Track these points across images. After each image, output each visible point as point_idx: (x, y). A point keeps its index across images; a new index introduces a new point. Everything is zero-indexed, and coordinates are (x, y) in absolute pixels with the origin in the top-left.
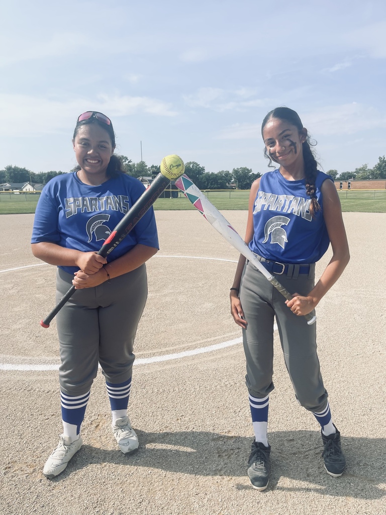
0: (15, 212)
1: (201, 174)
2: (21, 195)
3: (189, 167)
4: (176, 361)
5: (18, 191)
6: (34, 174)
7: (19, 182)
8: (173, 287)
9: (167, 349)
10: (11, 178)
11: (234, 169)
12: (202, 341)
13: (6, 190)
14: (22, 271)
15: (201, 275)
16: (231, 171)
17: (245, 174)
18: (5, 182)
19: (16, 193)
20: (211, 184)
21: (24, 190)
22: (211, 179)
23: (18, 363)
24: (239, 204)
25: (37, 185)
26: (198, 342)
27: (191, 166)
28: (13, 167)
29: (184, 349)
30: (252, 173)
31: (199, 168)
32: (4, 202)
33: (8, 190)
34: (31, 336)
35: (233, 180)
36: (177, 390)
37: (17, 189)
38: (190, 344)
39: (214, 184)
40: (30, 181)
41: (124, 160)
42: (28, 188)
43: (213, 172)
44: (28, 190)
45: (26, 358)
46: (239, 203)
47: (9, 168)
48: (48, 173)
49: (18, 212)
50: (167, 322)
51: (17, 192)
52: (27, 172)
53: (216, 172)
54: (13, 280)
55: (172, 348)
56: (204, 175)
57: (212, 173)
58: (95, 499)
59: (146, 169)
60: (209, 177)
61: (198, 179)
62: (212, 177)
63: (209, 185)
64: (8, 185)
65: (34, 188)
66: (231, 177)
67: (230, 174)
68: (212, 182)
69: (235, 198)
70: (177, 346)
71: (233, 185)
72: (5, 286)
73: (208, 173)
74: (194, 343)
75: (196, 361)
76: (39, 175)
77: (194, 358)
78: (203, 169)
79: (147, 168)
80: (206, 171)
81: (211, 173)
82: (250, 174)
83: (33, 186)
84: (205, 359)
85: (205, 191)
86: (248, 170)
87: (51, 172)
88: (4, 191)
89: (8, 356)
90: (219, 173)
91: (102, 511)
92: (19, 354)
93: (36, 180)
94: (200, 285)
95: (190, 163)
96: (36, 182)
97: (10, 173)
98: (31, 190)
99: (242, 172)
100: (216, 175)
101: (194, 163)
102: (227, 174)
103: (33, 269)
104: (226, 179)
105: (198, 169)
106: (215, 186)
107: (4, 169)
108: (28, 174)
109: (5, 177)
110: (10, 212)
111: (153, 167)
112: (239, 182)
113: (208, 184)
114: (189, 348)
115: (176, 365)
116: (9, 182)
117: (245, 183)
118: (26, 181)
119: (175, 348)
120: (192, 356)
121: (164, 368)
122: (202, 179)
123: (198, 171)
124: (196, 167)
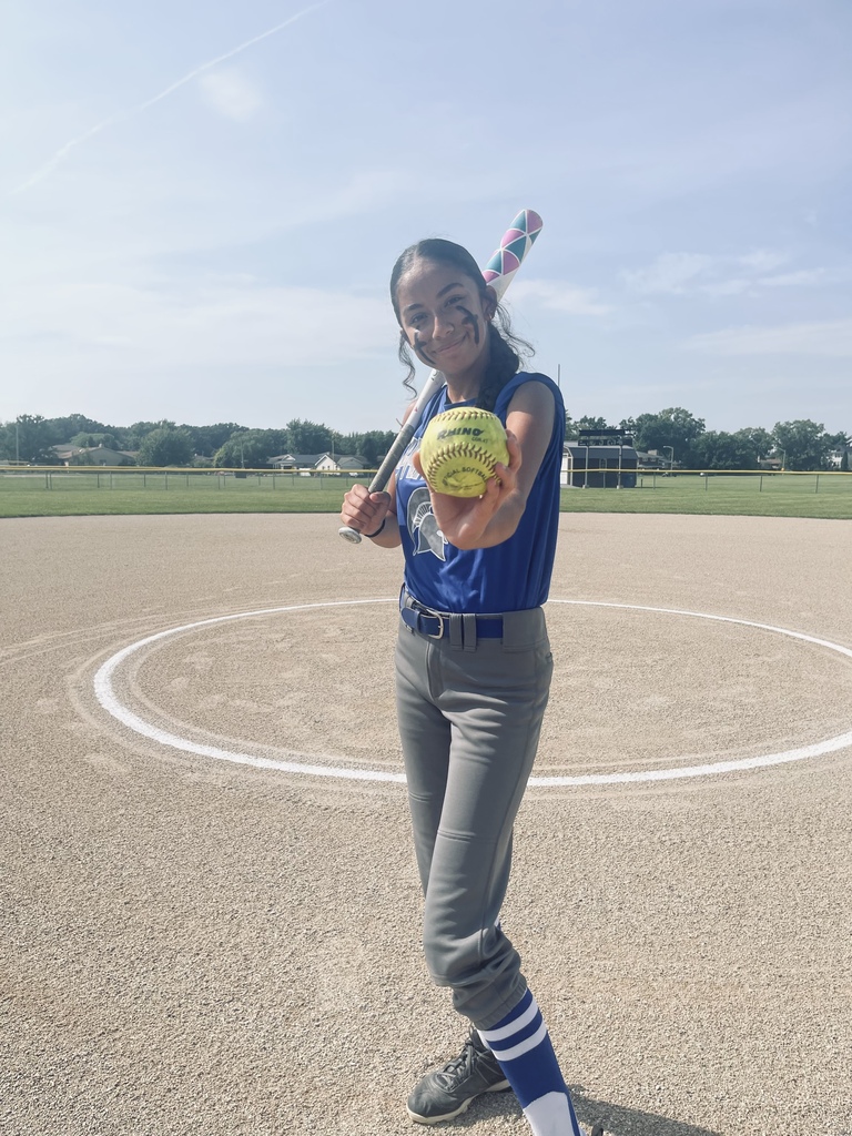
0: (299, 509)
1: (694, 436)
2: (313, 479)
3: (668, 419)
5: (308, 469)
6: (339, 437)
7: (311, 454)
10: (298, 444)
11: (778, 425)
13: (285, 468)
14: (301, 613)
16: (769, 430)
17: (805, 436)
18: (285, 452)
19: (303, 474)
20: (719, 459)
21: (319, 468)
22: (719, 448)
24: (781, 505)
25: (344, 460)
27: (672, 417)
28: (302, 422)
30: (824, 432)
31: (689, 423)
32: (281, 490)
33: (290, 467)
35: (774, 450)
37: (305, 466)
39: (727, 460)
40: (331, 451)
42: (327, 464)
43: (725, 431)
44: (326, 469)
46: (782, 502)
47: (294, 426)
48: (368, 434)
51: (305, 472)
52: (327, 432)
53: (732, 431)
54: (285, 628)
56: (701, 438)
57: (722, 433)
59: (569, 425)
60: (715, 442)
61: (686, 446)
62: (721, 442)
63: (714, 460)
64: (291, 458)
65: (337, 465)
66: (769, 443)
67: (767, 435)
68: (721, 453)
69: (776, 491)
71: (774, 461)
72: (270, 636)
73: (711, 434)
76: (348, 439)
78: (700, 425)
79: (572, 422)
80: (707, 430)
81: (718, 433)
82: (819, 435)
83: (336, 461)
85: (702, 472)
86: (813, 426)
87: (374, 433)
88: (282, 470)
93: (343, 449)
95: (671, 411)
96: (343, 453)
97: (296, 436)
98: (331, 469)
99: (799, 432)
100: (731, 437)
101: (679, 411)
102: (760, 435)
103: (321, 610)
104: (756, 449)
105: (688, 425)
106: (729, 463)
107: (286, 428)
108: (328, 436)
109: (286, 442)
110: (288, 509)
111: (584, 420)
112: (789, 454)
113: (710, 459)
116: (292, 452)
117: (803, 457)
118: (324, 451)
122: (697, 446)
123: (689, 429)
124: (685, 420)
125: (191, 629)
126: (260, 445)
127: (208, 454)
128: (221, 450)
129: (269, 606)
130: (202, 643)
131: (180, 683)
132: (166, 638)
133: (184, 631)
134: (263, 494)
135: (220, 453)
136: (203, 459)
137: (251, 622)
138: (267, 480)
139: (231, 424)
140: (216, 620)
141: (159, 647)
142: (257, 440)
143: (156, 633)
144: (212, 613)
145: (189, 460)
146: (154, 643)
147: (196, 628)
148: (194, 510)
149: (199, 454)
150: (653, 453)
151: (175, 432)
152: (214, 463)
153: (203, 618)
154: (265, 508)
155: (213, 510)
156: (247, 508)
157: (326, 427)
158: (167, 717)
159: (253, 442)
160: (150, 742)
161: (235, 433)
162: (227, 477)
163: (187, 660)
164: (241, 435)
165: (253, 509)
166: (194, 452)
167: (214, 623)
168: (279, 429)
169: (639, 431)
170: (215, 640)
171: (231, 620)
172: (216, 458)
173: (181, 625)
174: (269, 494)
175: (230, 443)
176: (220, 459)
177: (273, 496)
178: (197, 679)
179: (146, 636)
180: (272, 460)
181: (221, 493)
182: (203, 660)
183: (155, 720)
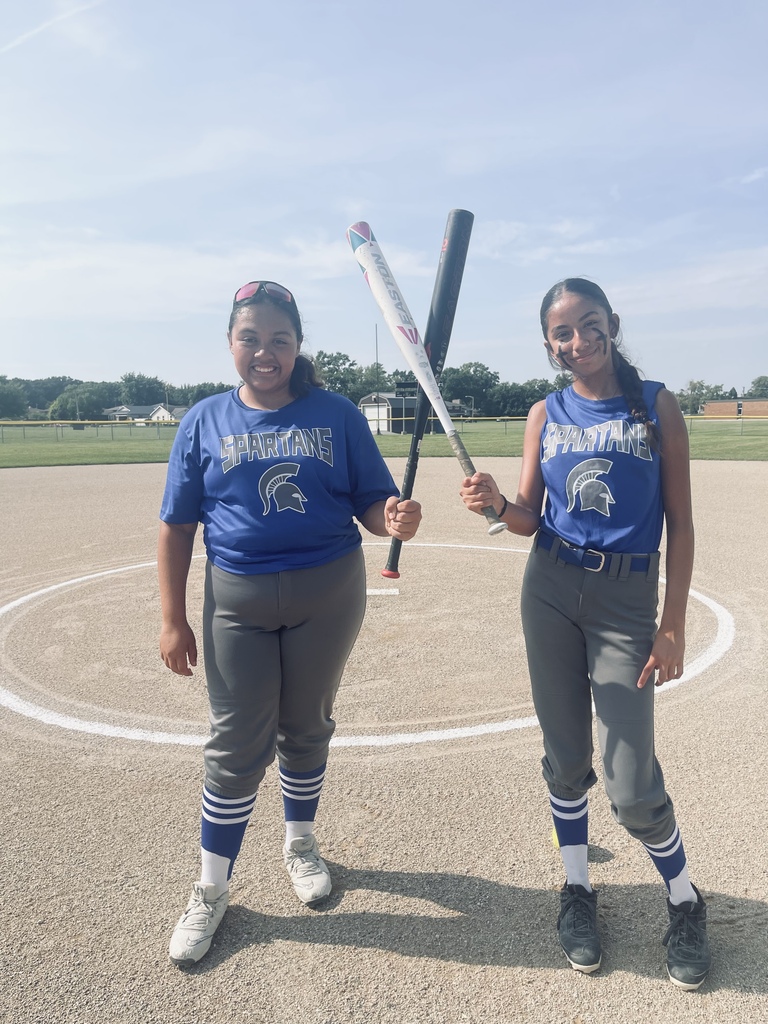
0: (141, 460)
1: (491, 387)
2: (149, 429)
3: (468, 372)
4: (469, 741)
5: (143, 420)
6: (172, 389)
7: (146, 405)
8: (450, 603)
9: (450, 718)
10: (132, 396)
12: (517, 707)
13: (121, 419)
15: (505, 583)
18: (120, 404)
19: (138, 425)
21: (154, 419)
22: (511, 397)
23: (178, 731)
25: (178, 410)
26: (510, 708)
27: (472, 371)
28: (136, 376)
29: (482, 720)
31: (486, 375)
32: (119, 440)
33: (125, 418)
34: (195, 685)
36: (476, 794)
37: (140, 417)
38: (495, 711)
39: (518, 407)
40: (164, 402)
41: (341, 361)
42: (161, 414)
44: (161, 419)
45: (191, 723)
47: (129, 379)
48: (199, 387)
49: (146, 460)
50: (446, 668)
51: (140, 422)
52: (160, 385)
53: (521, 382)
54: (153, 585)
55: (459, 717)
56: (497, 388)
57: (514, 384)
58: (342, 976)
59: (384, 378)
60: (508, 391)
61: (484, 396)
64: (125, 409)
65: (172, 415)
67: (550, 385)
68: (514, 402)
70: (469, 715)
72: (138, 594)
73: (505, 385)
74: (502, 710)
75: (508, 743)
76: (181, 390)
77: (503, 736)
78: (495, 377)
79: (386, 375)
80: (502, 381)
81: (511, 384)
83: (170, 411)
84: (526, 739)
85: (498, 419)
87: (205, 384)
88: (118, 421)
89: (159, 719)
90: (527, 384)
91: (356, 999)
92: (179, 716)
93: (176, 400)
94: (505, 601)
95: (470, 365)
96: (177, 404)
97: (131, 388)
98: (166, 419)
100: (521, 388)
101: (477, 365)
102: (544, 386)
105: (485, 378)
106: (520, 410)
107: (120, 380)
108: (161, 388)
109: (120, 395)
110: (131, 460)
111: (396, 373)
113: (505, 407)
114: (491, 719)
115: (469, 749)
116: (127, 403)
118: (158, 402)
119: (464, 716)
120: (500, 733)
121: (448, 753)
122: (493, 396)
123: (486, 381)
124: (482, 373)
125: (55, 591)
126: (95, 398)
127: (42, 406)
128: (56, 402)
129: (130, 562)
130: (70, 606)
131: (53, 652)
132: (30, 602)
133: (48, 594)
134: (101, 446)
135: (54, 405)
136: (38, 411)
137: (117, 581)
138: (105, 430)
139: (64, 378)
140: (80, 580)
141: (25, 612)
142: (92, 393)
143: (18, 597)
144: (74, 573)
145: (23, 413)
146: (17, 609)
147: (61, 589)
148: (35, 463)
149: (33, 406)
150: (457, 402)
151: (6, 386)
152: (49, 415)
153: (66, 577)
154: (108, 460)
155: (55, 463)
156: (89, 460)
157: (159, 379)
158: (47, 692)
159: (87, 394)
160: (32, 723)
161: (69, 387)
162: (65, 428)
163: (57, 626)
164: (75, 388)
165: (95, 460)
166: (28, 405)
167: (78, 583)
168: (113, 381)
169: (444, 383)
170: (83, 602)
171: (95, 579)
172: (50, 410)
173: (44, 587)
174: (109, 445)
175: (64, 396)
176: (54, 412)
177: (114, 447)
178: (72, 647)
179: (8, 602)
180: (107, 411)
181: (60, 445)
182: (74, 625)
183: (34, 697)
